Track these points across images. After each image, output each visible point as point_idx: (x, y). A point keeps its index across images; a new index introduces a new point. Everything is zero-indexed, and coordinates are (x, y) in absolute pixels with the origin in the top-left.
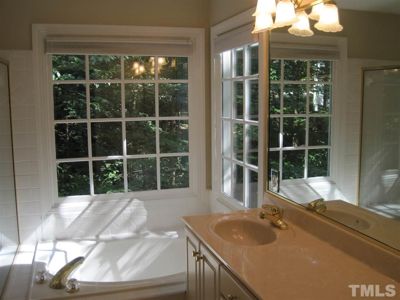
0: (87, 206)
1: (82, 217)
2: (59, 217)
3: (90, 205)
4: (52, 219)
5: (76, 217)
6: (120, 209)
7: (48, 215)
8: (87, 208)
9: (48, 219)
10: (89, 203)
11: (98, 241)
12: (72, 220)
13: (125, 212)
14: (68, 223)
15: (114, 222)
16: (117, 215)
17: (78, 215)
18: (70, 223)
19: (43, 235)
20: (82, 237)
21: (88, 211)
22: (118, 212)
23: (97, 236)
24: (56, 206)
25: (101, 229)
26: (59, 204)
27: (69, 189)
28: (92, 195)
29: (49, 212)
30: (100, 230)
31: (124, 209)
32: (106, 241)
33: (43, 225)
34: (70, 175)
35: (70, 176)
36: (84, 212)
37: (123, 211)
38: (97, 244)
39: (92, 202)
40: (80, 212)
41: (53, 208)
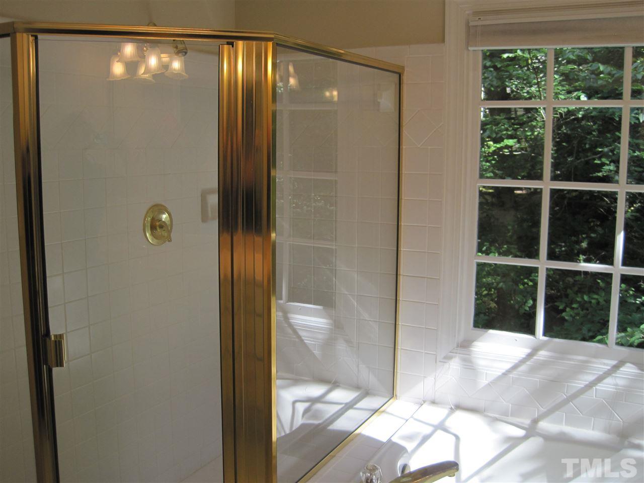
0: (524, 356)
1: (511, 375)
2: (469, 365)
3: (530, 356)
4: (455, 365)
5: (500, 374)
6: (591, 378)
7: (448, 358)
8: (523, 361)
9: (447, 365)
10: (528, 351)
11: (531, 431)
12: (490, 379)
13: (600, 387)
14: (483, 382)
15: (574, 402)
16: (582, 388)
17: (504, 371)
18: (487, 382)
19: (435, 393)
20: (505, 414)
21: (523, 368)
22: (588, 383)
23: (535, 421)
24: (465, 345)
25: (545, 410)
26: (473, 341)
27: (586, 305)
28: (537, 337)
29: (450, 352)
30: (543, 410)
31: (600, 379)
32: (549, 438)
33: (437, 374)
34: (599, 281)
35: (599, 283)
36: (515, 367)
37: (596, 384)
38: (525, 438)
39: (535, 351)
40: (508, 366)
41: (458, 346)
